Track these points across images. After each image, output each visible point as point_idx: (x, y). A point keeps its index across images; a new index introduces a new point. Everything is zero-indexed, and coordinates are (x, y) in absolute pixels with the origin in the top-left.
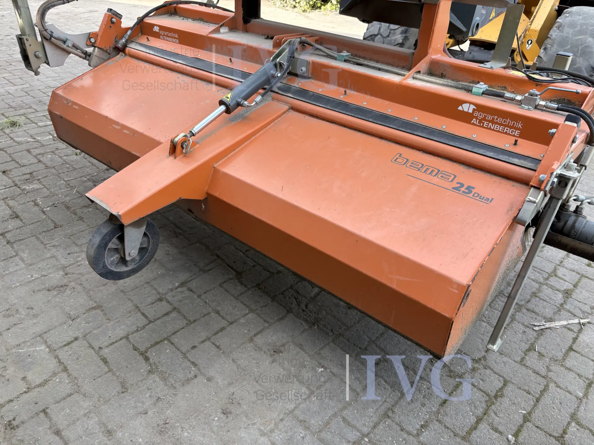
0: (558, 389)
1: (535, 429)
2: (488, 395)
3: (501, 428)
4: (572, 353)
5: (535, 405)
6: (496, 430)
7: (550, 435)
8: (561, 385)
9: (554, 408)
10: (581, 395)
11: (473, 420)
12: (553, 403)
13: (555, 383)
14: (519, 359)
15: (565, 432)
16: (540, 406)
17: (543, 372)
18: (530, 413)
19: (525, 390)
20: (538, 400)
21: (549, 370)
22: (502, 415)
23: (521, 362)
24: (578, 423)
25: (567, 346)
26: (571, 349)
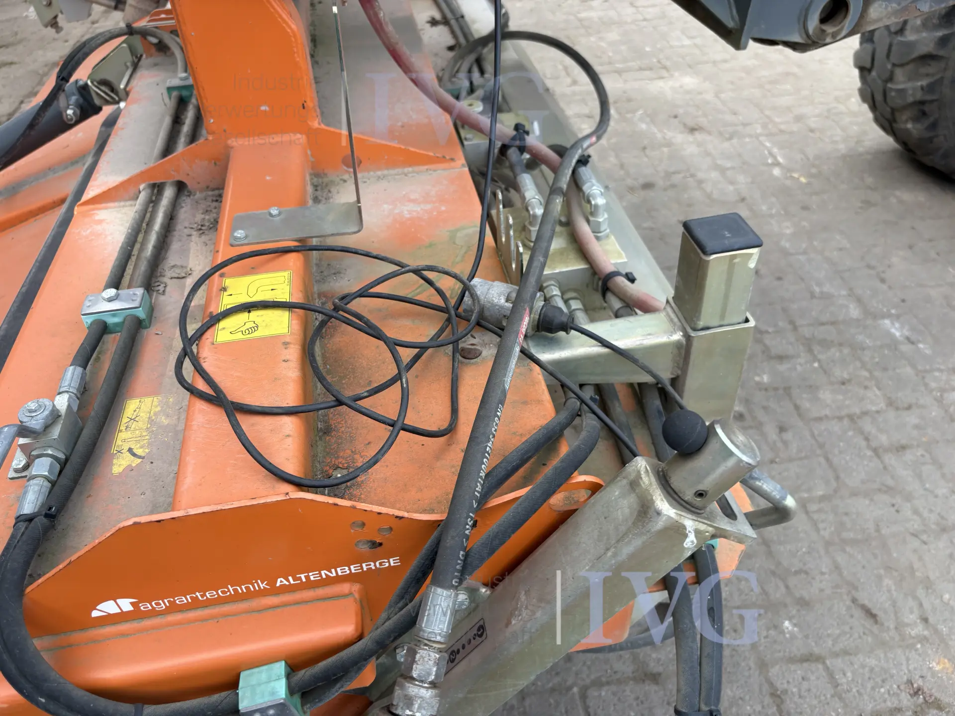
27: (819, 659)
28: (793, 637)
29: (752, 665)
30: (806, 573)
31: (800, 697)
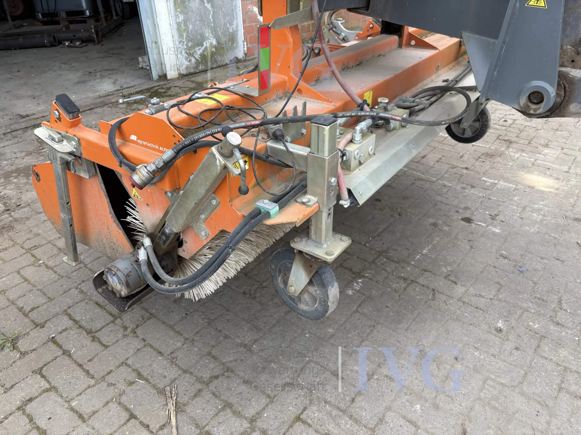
0: (86, 386)
1: (55, 355)
2: (96, 332)
3: (64, 334)
4: (125, 415)
5: (76, 362)
6: (64, 330)
7: (45, 365)
8: (89, 390)
9: (68, 375)
10: (74, 404)
11: (77, 318)
12: (73, 377)
13: (93, 386)
14: (130, 362)
15: (43, 376)
16: (74, 366)
17: (110, 379)
18: (70, 356)
19: (93, 358)
20: (80, 366)
21: (110, 385)
22: (75, 336)
23: (126, 364)
24: (47, 390)
25: (136, 413)
26: (132, 416)
27: (417, 427)
28: (415, 411)
29: (384, 405)
30: (452, 399)
31: (391, 429)
